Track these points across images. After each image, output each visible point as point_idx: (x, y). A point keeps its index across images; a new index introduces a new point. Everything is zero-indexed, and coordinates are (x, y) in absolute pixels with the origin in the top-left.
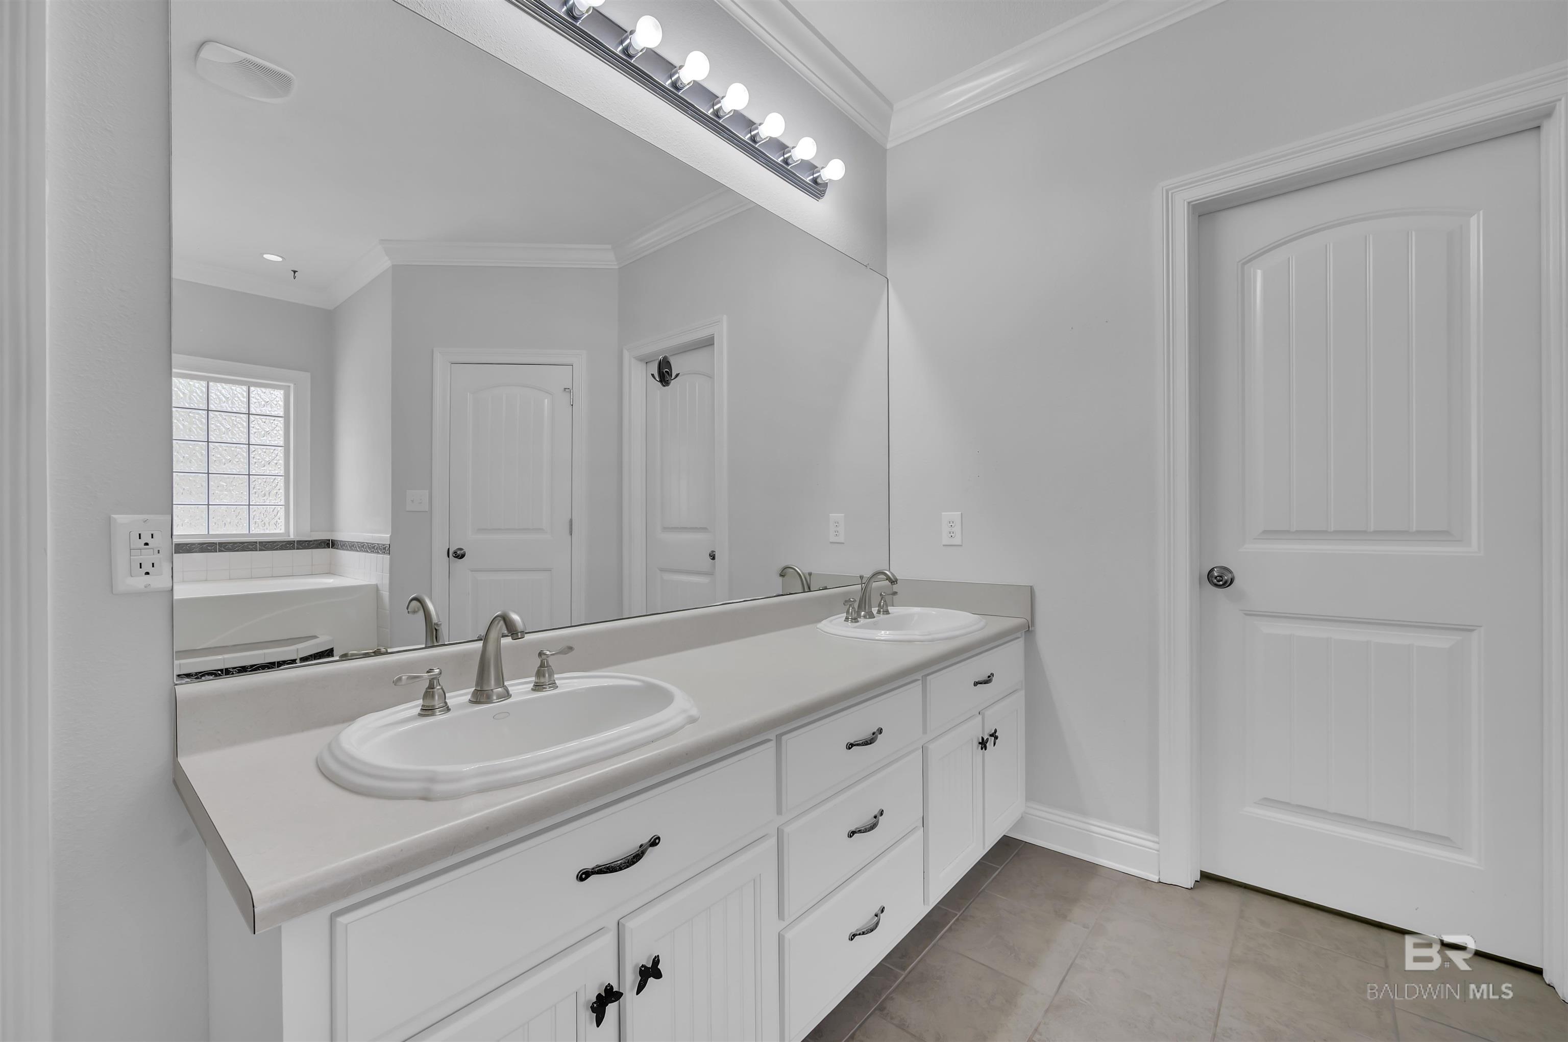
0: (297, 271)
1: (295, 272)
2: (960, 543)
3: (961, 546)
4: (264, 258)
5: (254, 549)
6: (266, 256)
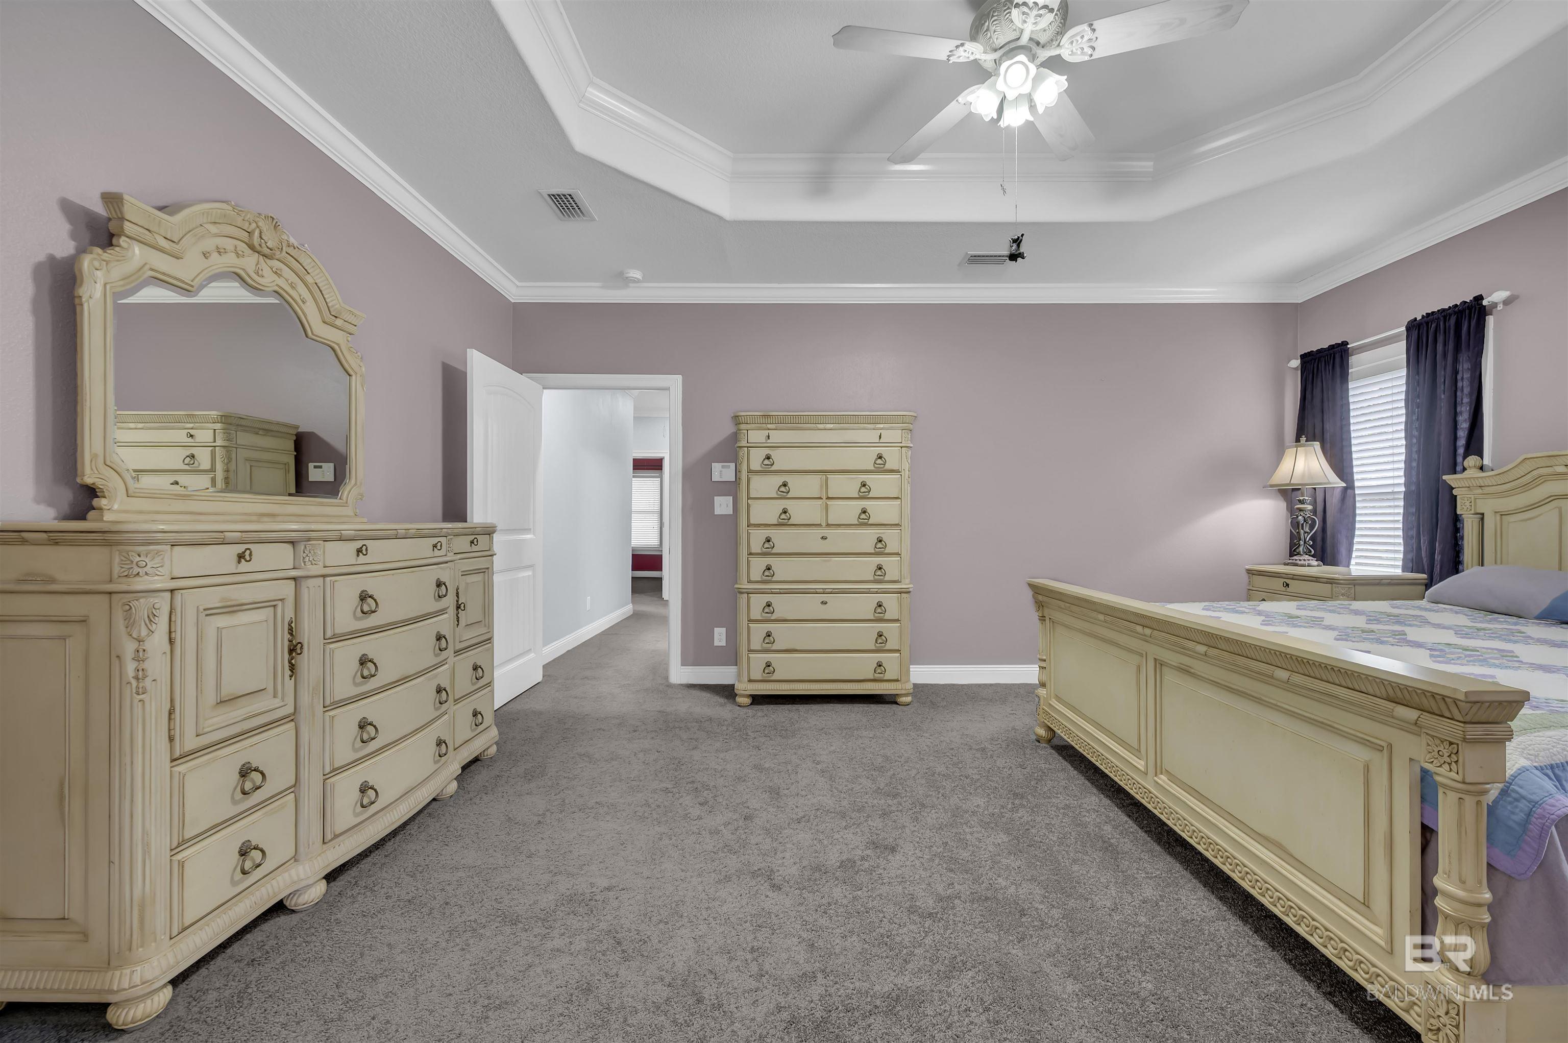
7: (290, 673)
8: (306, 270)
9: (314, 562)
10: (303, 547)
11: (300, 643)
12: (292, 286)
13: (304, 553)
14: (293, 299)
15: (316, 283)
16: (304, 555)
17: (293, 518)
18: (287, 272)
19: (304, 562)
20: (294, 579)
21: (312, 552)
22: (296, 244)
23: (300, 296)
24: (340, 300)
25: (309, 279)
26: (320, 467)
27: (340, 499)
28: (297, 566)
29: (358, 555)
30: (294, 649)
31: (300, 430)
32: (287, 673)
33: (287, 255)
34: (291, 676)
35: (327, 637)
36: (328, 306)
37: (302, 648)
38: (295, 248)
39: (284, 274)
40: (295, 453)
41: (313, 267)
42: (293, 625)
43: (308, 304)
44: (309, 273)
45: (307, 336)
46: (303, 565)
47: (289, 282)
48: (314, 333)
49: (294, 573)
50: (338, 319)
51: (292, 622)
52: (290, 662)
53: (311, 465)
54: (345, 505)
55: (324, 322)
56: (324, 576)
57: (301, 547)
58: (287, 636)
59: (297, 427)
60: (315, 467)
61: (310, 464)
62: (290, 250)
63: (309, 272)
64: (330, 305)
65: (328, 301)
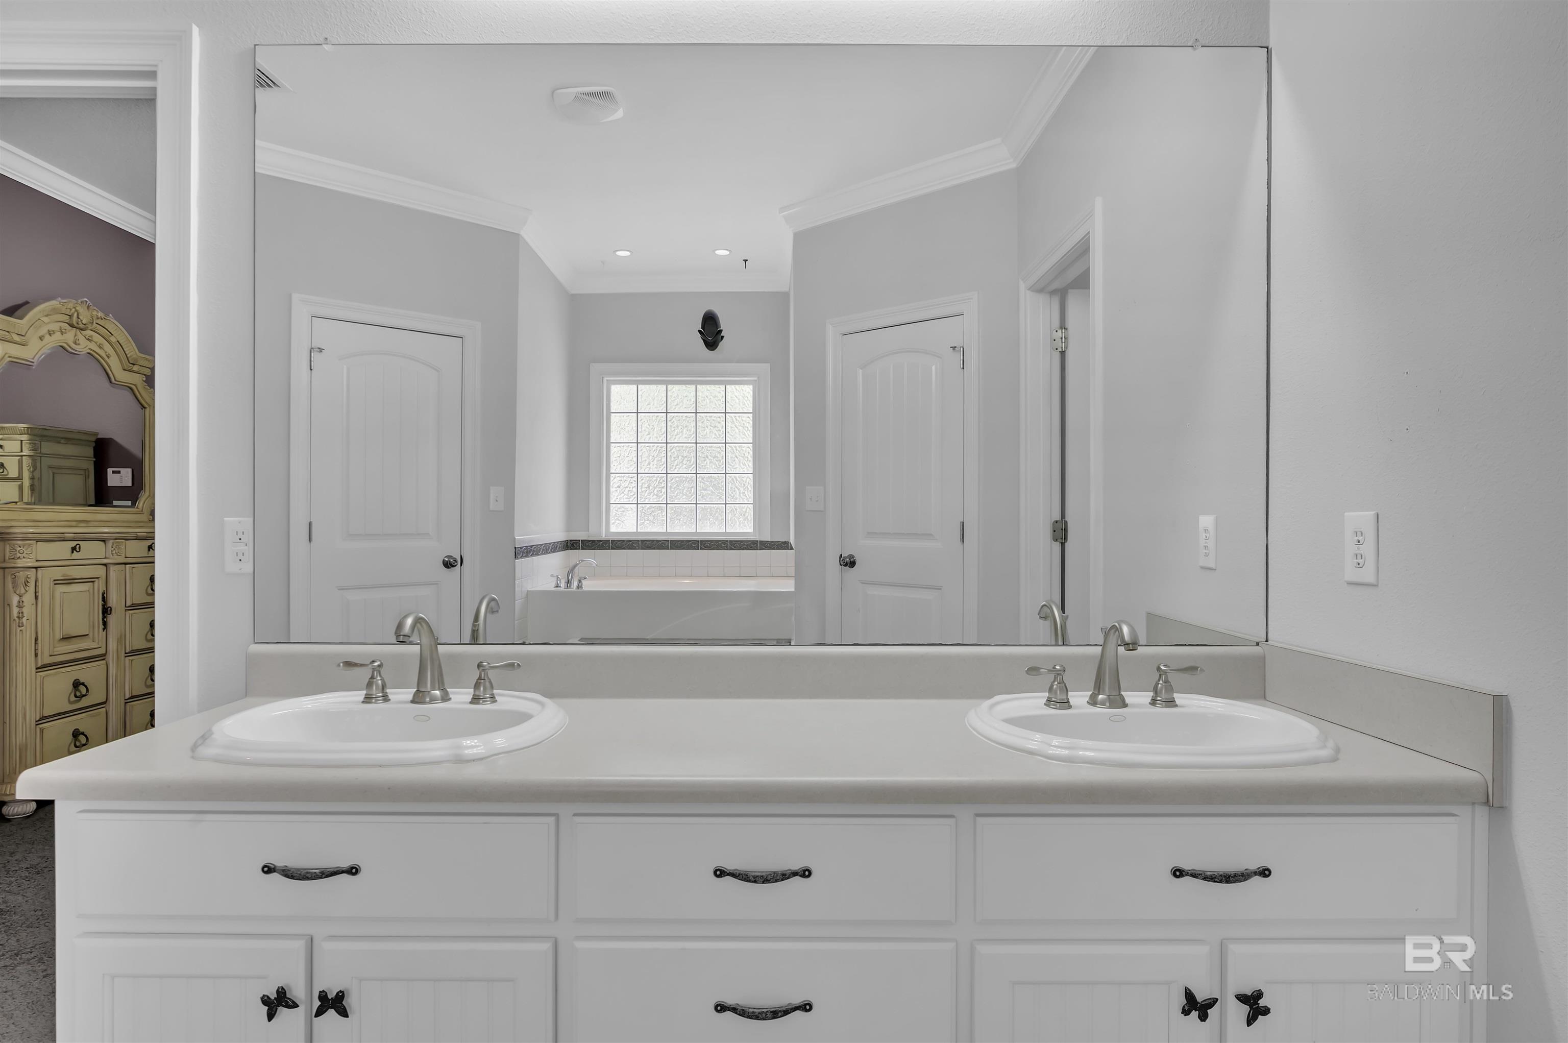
0: (747, 260)
1: (746, 261)
2: (1371, 579)
3: (1375, 586)
4: (716, 254)
5: (726, 548)
6: (718, 252)
7: (103, 627)
8: (110, 333)
9: (119, 554)
10: (111, 544)
11: (110, 607)
12: (100, 346)
13: (112, 547)
14: (99, 355)
15: (118, 341)
16: (113, 549)
17: (103, 524)
18: (97, 338)
19: (112, 554)
20: (105, 565)
21: (117, 547)
22: (103, 316)
23: (106, 353)
24: (137, 351)
25: (113, 339)
26: (119, 472)
27: (137, 508)
28: (107, 556)
29: (149, 550)
30: (106, 611)
31: (99, 437)
32: (101, 627)
33: (97, 325)
34: (104, 629)
35: (127, 606)
36: (126, 354)
37: (111, 610)
38: (102, 319)
39: (94, 339)
40: (94, 459)
41: (116, 330)
42: (105, 595)
43: (111, 358)
44: (112, 335)
45: (111, 382)
46: (111, 556)
47: (98, 344)
48: (117, 379)
49: (105, 561)
50: (135, 366)
51: (104, 593)
52: (103, 620)
53: (110, 471)
54: (141, 513)
55: (124, 370)
56: (125, 564)
57: (110, 543)
58: (101, 602)
59: (97, 434)
60: (114, 472)
61: (108, 469)
62: (99, 321)
63: (112, 333)
64: (128, 356)
65: (127, 353)
